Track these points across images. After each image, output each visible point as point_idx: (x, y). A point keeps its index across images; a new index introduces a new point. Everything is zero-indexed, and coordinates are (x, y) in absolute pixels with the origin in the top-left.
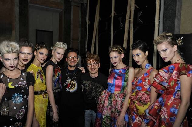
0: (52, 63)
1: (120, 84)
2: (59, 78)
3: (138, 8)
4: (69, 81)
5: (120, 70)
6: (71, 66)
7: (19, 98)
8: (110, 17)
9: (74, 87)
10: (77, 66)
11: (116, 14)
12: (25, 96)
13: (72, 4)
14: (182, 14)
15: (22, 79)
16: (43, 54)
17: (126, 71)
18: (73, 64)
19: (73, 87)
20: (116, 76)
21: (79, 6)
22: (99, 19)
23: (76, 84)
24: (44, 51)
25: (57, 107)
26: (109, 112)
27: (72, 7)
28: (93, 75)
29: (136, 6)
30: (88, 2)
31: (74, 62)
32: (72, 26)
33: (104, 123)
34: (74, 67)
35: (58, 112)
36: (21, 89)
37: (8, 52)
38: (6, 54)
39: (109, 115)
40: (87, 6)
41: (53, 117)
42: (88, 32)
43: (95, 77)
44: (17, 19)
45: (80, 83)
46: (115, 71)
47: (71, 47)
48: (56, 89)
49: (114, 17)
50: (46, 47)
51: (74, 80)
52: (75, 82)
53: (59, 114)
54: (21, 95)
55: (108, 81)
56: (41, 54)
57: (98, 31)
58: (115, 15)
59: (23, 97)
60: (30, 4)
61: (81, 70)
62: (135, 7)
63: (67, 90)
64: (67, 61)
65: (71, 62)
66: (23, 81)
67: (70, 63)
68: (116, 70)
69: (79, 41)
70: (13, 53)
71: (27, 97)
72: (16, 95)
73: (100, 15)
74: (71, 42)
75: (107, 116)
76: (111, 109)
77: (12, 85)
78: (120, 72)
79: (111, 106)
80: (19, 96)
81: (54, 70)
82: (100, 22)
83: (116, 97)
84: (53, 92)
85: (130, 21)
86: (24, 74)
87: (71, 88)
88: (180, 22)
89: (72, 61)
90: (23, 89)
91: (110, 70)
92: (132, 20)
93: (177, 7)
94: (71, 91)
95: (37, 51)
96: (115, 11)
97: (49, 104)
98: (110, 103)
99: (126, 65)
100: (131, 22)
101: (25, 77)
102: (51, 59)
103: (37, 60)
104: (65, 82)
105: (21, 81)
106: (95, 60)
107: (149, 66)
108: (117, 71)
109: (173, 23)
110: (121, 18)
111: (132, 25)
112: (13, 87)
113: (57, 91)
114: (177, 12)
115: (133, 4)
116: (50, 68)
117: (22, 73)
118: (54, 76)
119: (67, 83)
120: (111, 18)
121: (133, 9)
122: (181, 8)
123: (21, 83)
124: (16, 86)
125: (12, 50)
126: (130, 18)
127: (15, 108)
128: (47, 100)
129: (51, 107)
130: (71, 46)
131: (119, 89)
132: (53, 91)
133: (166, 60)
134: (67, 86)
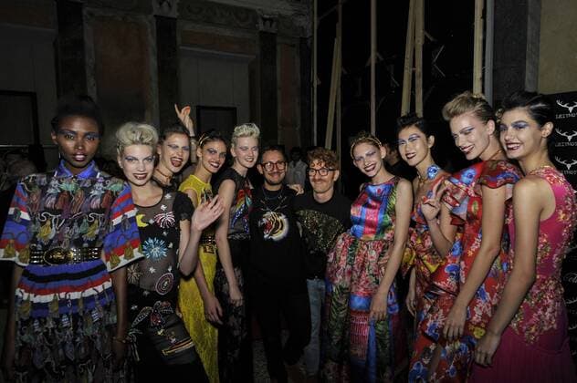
0: (233, 176)
1: (375, 219)
2: (244, 211)
3: (431, 39)
4: (269, 216)
5: (379, 187)
6: (272, 184)
7: (157, 248)
8: (368, 65)
9: (281, 229)
10: (284, 183)
11: (381, 59)
12: (171, 245)
13: (279, 40)
14: (541, 50)
15: (163, 207)
16: (215, 152)
17: (391, 188)
18: (275, 179)
19: (278, 228)
20: (370, 202)
21: (294, 46)
22: (342, 73)
23: (285, 221)
24: (218, 146)
25: (239, 273)
26: (347, 279)
27: (278, 48)
28: (320, 195)
29: (428, 36)
30: (313, 32)
31: (278, 173)
32: (279, 93)
33: (334, 303)
34: (278, 184)
35: (239, 287)
36: (162, 230)
37: (134, 143)
38: (130, 147)
39: (344, 286)
40: (312, 43)
41: (229, 296)
42: (318, 105)
43: (326, 201)
44: (154, 85)
45: (293, 220)
46: (369, 191)
47: (279, 143)
48: (233, 233)
49: (376, 65)
50: (221, 139)
51: (280, 212)
52: (282, 218)
53: (243, 289)
54: (162, 242)
55: (352, 212)
56: (211, 152)
57: (339, 101)
58: (378, 59)
59: (167, 247)
60: (181, 48)
61: (294, 191)
62: (425, 36)
63: (266, 236)
64: (261, 173)
65: (272, 174)
66: (166, 212)
67: (268, 177)
68: (370, 187)
69: (297, 129)
70: (143, 144)
71: (177, 246)
72: (151, 241)
73: (345, 64)
74: (279, 132)
75: (341, 288)
76: (350, 273)
77: (142, 220)
78: (379, 190)
79: (352, 265)
80: (158, 245)
81: (237, 190)
82: (343, 78)
83: (365, 247)
84: (229, 240)
85: (414, 73)
86: (168, 196)
87: (273, 233)
88: (537, 69)
89: (275, 171)
90: (166, 229)
91: (361, 186)
92: (419, 70)
93: (529, 33)
94: (276, 237)
95: (202, 148)
96: (379, 49)
97: (219, 265)
98: (350, 261)
99: (392, 174)
100: (417, 74)
101: (171, 204)
102: (233, 167)
103: (202, 167)
104: (260, 218)
105: (162, 212)
106: (324, 160)
107: (435, 171)
108: (373, 190)
109: (521, 72)
110: (392, 66)
111: (419, 82)
112: (145, 225)
113: (238, 237)
114: (529, 46)
115: (420, 32)
116: (228, 187)
117: (164, 195)
118: (234, 204)
119: (264, 220)
120: (370, 67)
121: (420, 42)
122: (539, 35)
123: (161, 216)
124: (152, 222)
125: (141, 139)
126: (414, 66)
127: (152, 270)
128: (214, 257)
129: (224, 272)
130: (279, 140)
131: (373, 230)
132: (228, 235)
133: (471, 156)
134: (265, 227)
